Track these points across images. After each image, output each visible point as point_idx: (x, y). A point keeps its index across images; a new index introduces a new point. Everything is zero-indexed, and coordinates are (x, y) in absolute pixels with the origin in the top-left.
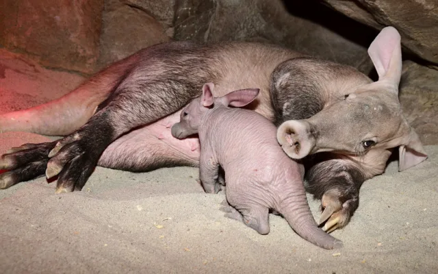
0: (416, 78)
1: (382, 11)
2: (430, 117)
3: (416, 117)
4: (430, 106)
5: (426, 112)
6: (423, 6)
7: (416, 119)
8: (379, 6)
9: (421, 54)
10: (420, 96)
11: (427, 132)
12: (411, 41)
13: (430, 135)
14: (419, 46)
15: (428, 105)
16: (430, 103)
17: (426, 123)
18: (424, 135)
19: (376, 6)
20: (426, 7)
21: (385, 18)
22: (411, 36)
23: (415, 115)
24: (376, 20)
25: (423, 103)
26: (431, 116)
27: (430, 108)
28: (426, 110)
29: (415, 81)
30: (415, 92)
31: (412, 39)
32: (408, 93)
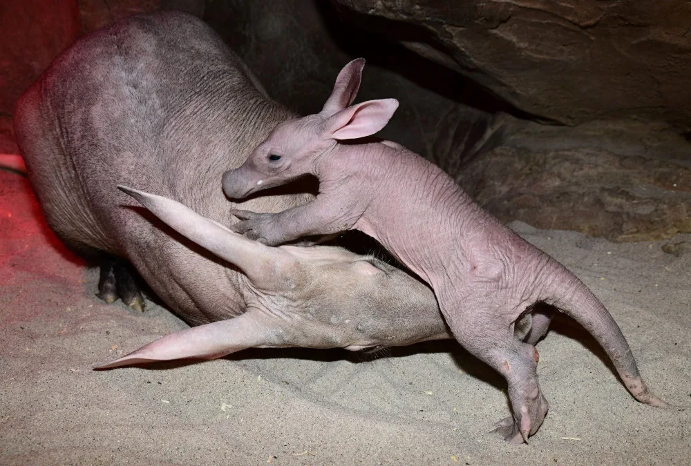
0: (513, 134)
1: (462, 51)
2: (527, 187)
3: (511, 186)
4: (529, 172)
5: (523, 180)
6: (514, 44)
7: (511, 189)
8: (458, 45)
9: (517, 103)
10: (517, 159)
11: (522, 206)
12: (504, 88)
13: (527, 210)
14: (514, 94)
15: (526, 170)
16: (528, 167)
17: (521, 194)
18: (520, 211)
19: (454, 45)
20: (518, 45)
21: (467, 60)
22: (503, 81)
23: (510, 184)
24: (456, 61)
25: (520, 167)
26: (529, 186)
27: (527, 175)
28: (523, 177)
29: (512, 138)
30: (510, 154)
31: (505, 85)
32: (502, 155)
